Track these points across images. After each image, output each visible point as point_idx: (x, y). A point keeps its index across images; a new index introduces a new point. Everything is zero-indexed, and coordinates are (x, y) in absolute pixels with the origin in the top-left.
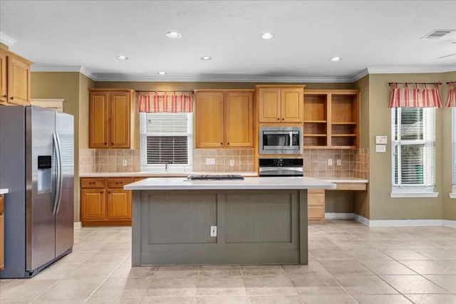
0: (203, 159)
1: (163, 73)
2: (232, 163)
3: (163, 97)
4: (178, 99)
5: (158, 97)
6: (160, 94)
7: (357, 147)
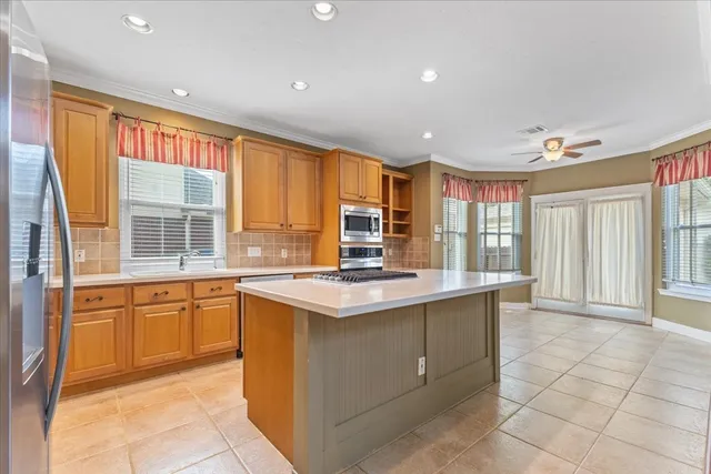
0: (244, 248)
1: (181, 93)
2: (284, 254)
3: (174, 137)
4: (203, 146)
5: (163, 134)
6: (167, 131)
7: (411, 235)
